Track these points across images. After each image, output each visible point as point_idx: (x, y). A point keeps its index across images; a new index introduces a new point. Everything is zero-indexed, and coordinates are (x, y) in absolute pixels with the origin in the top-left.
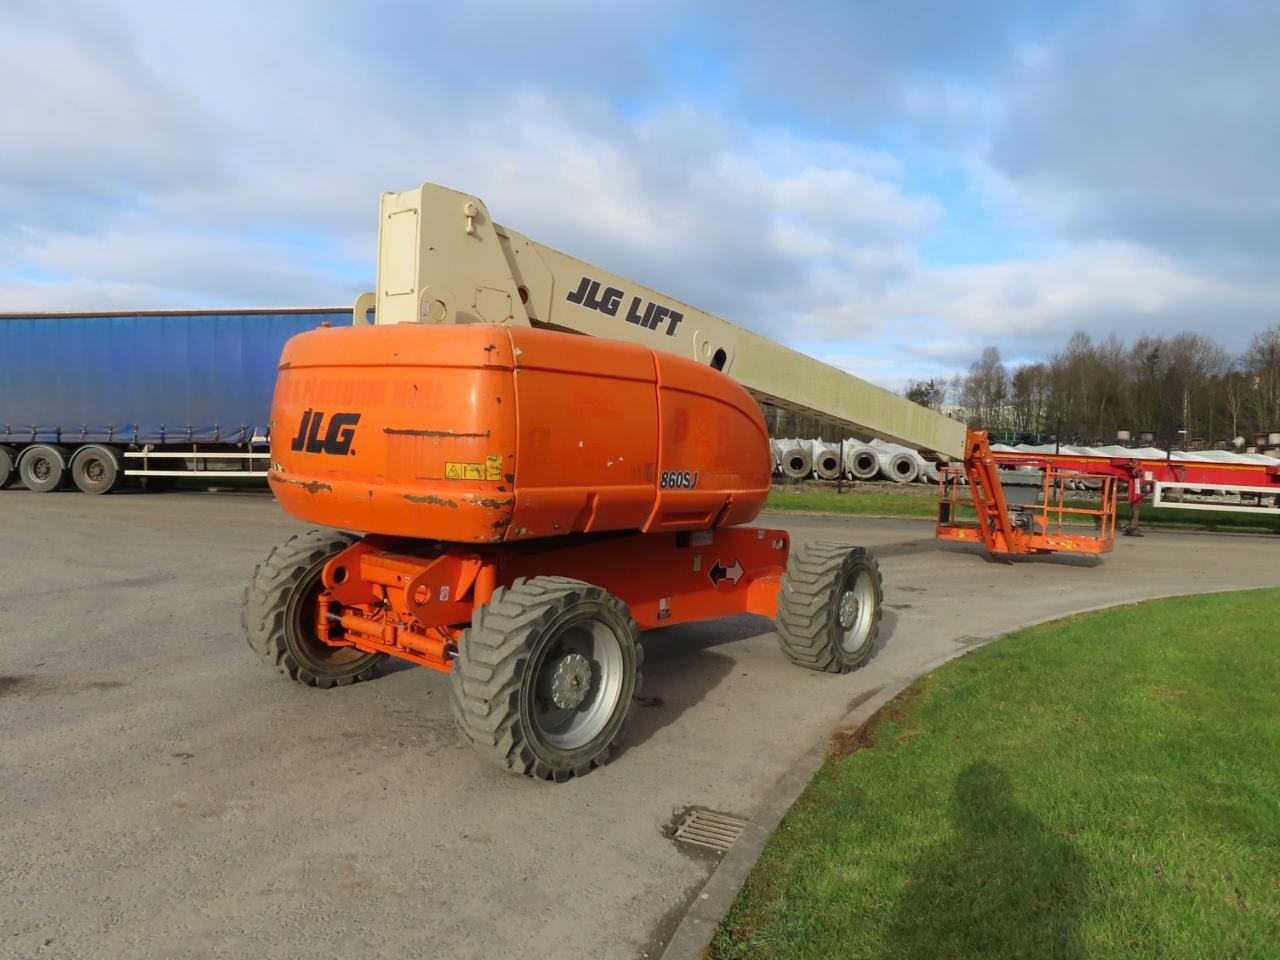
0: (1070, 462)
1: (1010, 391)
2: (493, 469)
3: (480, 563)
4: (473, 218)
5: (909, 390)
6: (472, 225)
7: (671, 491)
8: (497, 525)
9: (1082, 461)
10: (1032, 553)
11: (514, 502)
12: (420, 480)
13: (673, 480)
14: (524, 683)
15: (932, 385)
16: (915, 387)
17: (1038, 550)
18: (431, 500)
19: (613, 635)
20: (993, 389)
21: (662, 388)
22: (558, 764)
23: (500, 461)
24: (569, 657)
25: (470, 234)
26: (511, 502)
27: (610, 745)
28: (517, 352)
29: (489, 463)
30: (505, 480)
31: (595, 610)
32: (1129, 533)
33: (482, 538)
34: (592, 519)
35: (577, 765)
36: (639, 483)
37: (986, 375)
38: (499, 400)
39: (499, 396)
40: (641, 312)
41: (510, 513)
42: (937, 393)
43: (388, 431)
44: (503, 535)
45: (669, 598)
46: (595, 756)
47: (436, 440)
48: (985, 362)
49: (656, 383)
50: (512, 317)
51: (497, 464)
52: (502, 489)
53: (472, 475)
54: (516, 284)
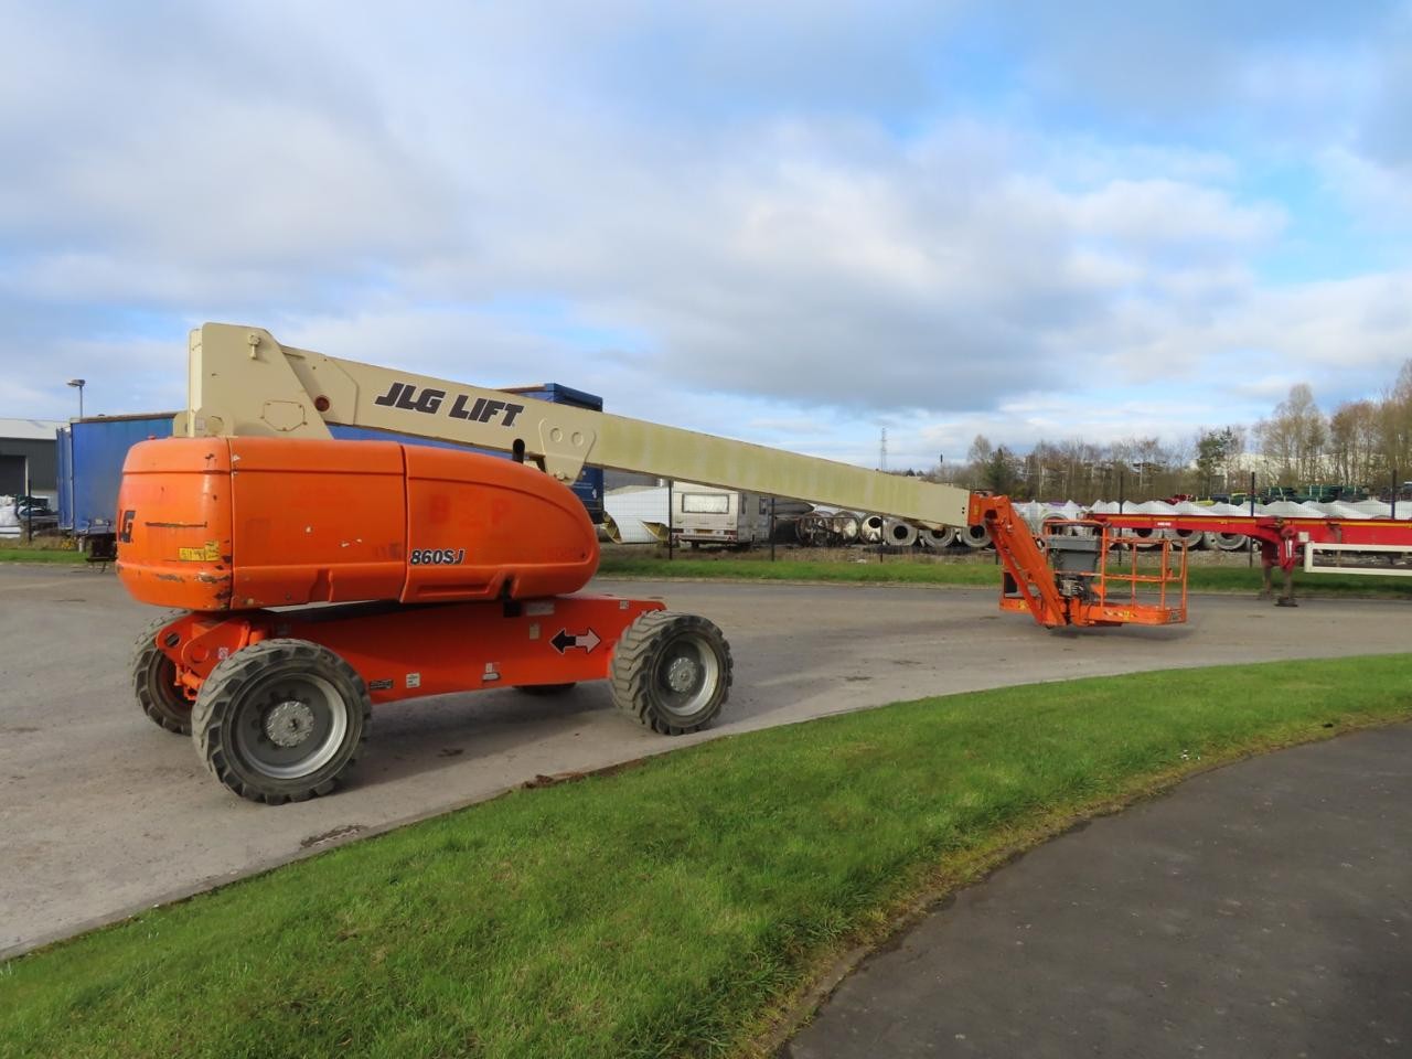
0: (1209, 524)
1: (1328, 436)
2: (211, 552)
3: (249, 628)
4: (256, 346)
5: (1200, 440)
6: (256, 350)
7: (427, 567)
8: (218, 596)
9: (1223, 521)
10: (1091, 625)
11: (232, 578)
12: (166, 562)
13: (429, 557)
14: (226, 720)
15: (1229, 434)
16: (1207, 436)
17: (1097, 621)
18: (171, 577)
19: (332, 687)
20: (1307, 434)
21: (410, 478)
22: (270, 790)
23: (217, 545)
24: (286, 704)
25: (254, 358)
26: (231, 578)
27: (334, 779)
28: (235, 458)
29: (207, 548)
30: (222, 561)
31: (308, 665)
32: (1282, 603)
33: (210, 607)
34: (332, 591)
35: (292, 792)
36: (385, 560)
37: (1295, 419)
38: (215, 498)
39: (216, 494)
40: (468, 407)
41: (228, 589)
42: (1235, 442)
43: (148, 524)
44: (229, 604)
45: (498, 663)
46: (315, 786)
47: (173, 530)
48: (1293, 402)
49: (405, 474)
50: (305, 423)
51: (213, 548)
52: (220, 568)
53: (195, 557)
54: (310, 395)
